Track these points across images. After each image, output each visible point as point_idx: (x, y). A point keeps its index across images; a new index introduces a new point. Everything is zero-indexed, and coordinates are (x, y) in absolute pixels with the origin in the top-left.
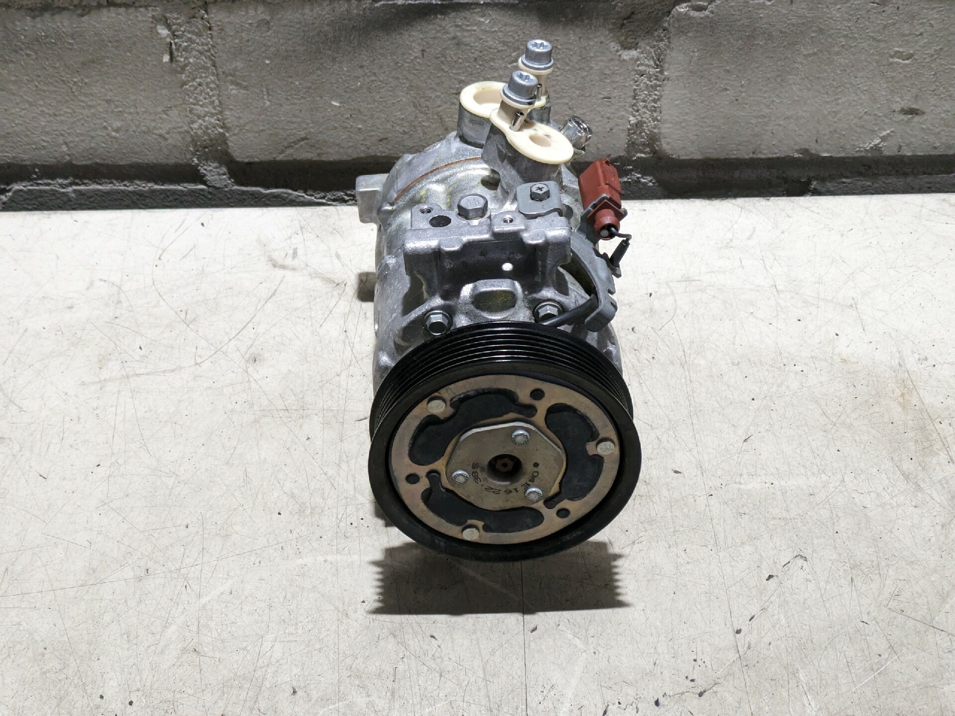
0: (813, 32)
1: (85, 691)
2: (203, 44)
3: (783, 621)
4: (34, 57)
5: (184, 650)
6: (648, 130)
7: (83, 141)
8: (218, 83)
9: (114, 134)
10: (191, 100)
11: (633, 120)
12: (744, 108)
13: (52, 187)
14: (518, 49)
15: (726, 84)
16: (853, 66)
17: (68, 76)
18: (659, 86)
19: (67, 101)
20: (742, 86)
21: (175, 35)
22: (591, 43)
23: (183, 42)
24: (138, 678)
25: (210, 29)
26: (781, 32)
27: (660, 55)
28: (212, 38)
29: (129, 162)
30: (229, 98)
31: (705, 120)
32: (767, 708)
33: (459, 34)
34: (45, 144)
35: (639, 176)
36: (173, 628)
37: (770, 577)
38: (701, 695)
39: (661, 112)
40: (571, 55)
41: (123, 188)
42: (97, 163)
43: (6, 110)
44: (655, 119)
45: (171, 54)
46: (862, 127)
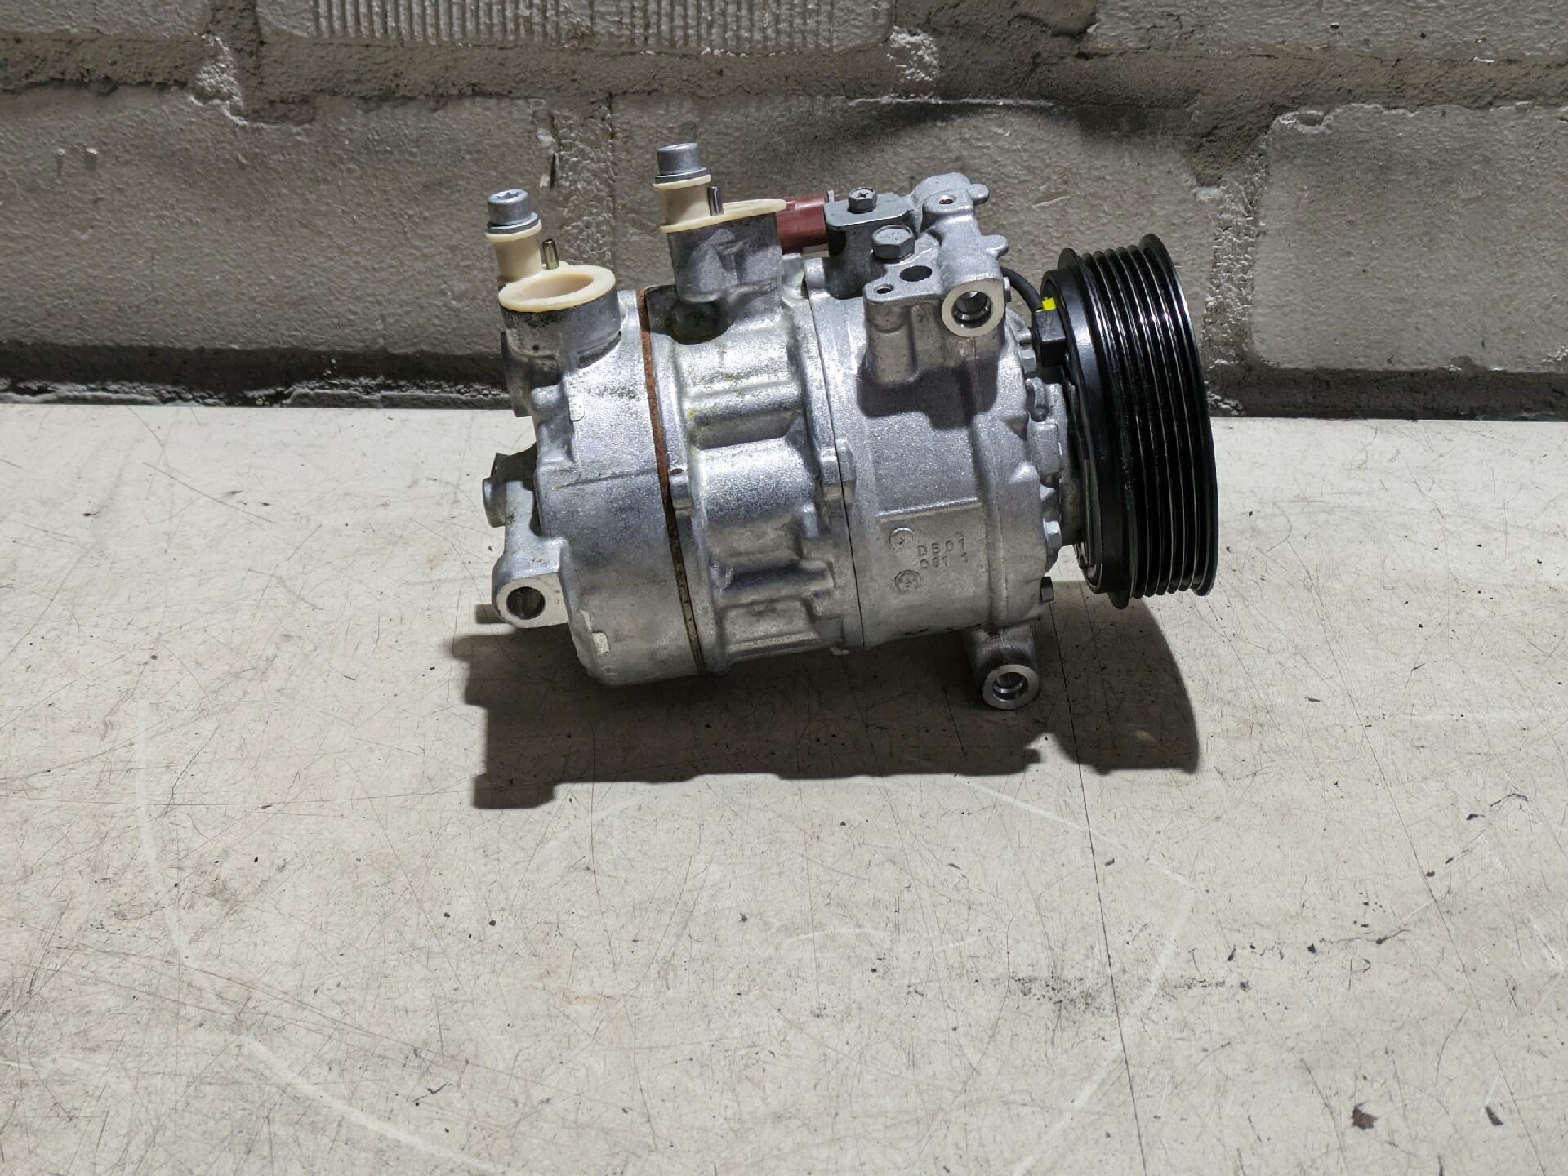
0: (1476, 163)
1: (421, 907)
2: (599, 160)
3: (1500, 866)
4: (358, 174)
5: (572, 868)
6: (1234, 318)
7: (408, 313)
8: (613, 223)
9: (453, 302)
10: (572, 251)
11: (1211, 301)
12: (1375, 285)
13: (351, 391)
14: (1049, 178)
15: (1350, 244)
16: (1535, 221)
17: (402, 206)
18: (1252, 245)
19: (394, 247)
20: (1372, 248)
21: (561, 144)
22: (1155, 173)
23: (572, 155)
24: (503, 896)
25: (612, 136)
26: (1430, 162)
27: (1253, 195)
28: (613, 151)
29: (469, 352)
30: (627, 248)
31: (1318, 304)
32: (1486, 960)
33: (965, 153)
34: (352, 317)
35: (1218, 397)
36: (552, 844)
37: (1471, 817)
38: (1379, 942)
39: (1253, 288)
40: (1125, 192)
41: (454, 395)
42: (422, 353)
43: (305, 259)
44: (1244, 301)
45: (553, 174)
46: (1549, 323)
